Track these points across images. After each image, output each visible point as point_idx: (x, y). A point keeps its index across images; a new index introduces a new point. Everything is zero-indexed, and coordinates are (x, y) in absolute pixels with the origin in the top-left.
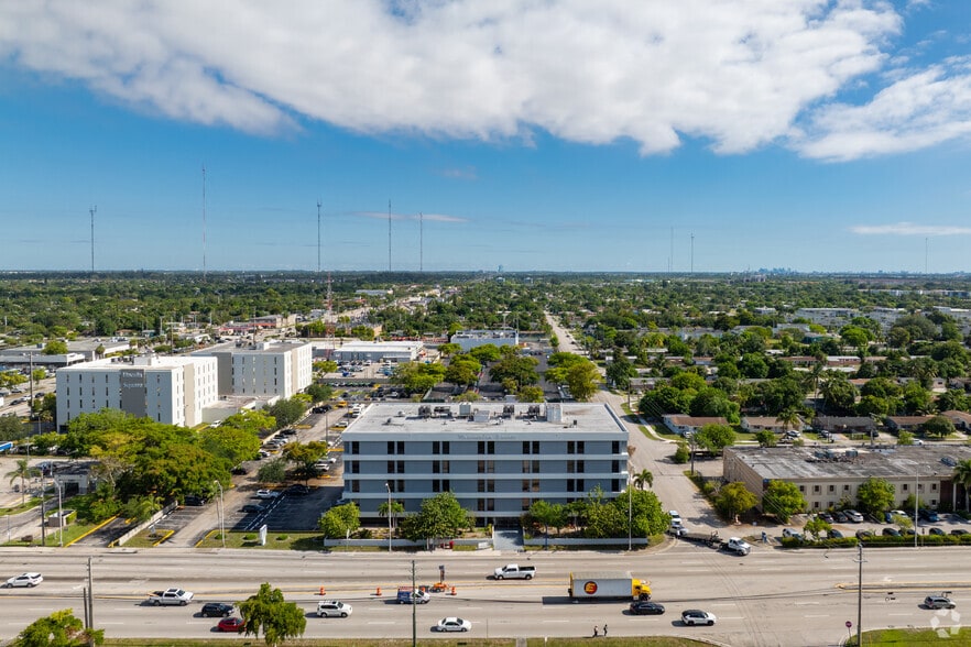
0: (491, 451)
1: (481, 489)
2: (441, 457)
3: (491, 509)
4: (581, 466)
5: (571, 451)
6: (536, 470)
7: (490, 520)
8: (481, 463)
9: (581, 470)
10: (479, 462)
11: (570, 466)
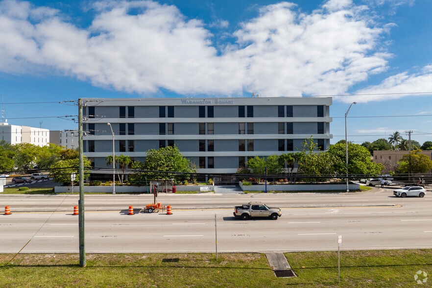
0: (211, 115)
1: (202, 149)
2: (166, 120)
3: (211, 166)
4: (290, 128)
5: (281, 114)
6: (251, 132)
7: (211, 176)
8: (202, 125)
9: (290, 131)
10: (200, 124)
11: (281, 128)
